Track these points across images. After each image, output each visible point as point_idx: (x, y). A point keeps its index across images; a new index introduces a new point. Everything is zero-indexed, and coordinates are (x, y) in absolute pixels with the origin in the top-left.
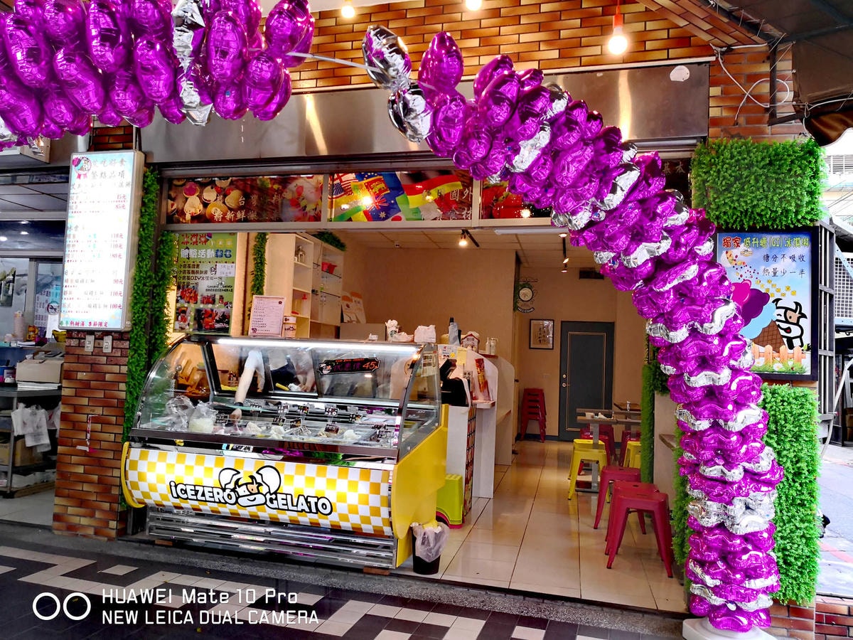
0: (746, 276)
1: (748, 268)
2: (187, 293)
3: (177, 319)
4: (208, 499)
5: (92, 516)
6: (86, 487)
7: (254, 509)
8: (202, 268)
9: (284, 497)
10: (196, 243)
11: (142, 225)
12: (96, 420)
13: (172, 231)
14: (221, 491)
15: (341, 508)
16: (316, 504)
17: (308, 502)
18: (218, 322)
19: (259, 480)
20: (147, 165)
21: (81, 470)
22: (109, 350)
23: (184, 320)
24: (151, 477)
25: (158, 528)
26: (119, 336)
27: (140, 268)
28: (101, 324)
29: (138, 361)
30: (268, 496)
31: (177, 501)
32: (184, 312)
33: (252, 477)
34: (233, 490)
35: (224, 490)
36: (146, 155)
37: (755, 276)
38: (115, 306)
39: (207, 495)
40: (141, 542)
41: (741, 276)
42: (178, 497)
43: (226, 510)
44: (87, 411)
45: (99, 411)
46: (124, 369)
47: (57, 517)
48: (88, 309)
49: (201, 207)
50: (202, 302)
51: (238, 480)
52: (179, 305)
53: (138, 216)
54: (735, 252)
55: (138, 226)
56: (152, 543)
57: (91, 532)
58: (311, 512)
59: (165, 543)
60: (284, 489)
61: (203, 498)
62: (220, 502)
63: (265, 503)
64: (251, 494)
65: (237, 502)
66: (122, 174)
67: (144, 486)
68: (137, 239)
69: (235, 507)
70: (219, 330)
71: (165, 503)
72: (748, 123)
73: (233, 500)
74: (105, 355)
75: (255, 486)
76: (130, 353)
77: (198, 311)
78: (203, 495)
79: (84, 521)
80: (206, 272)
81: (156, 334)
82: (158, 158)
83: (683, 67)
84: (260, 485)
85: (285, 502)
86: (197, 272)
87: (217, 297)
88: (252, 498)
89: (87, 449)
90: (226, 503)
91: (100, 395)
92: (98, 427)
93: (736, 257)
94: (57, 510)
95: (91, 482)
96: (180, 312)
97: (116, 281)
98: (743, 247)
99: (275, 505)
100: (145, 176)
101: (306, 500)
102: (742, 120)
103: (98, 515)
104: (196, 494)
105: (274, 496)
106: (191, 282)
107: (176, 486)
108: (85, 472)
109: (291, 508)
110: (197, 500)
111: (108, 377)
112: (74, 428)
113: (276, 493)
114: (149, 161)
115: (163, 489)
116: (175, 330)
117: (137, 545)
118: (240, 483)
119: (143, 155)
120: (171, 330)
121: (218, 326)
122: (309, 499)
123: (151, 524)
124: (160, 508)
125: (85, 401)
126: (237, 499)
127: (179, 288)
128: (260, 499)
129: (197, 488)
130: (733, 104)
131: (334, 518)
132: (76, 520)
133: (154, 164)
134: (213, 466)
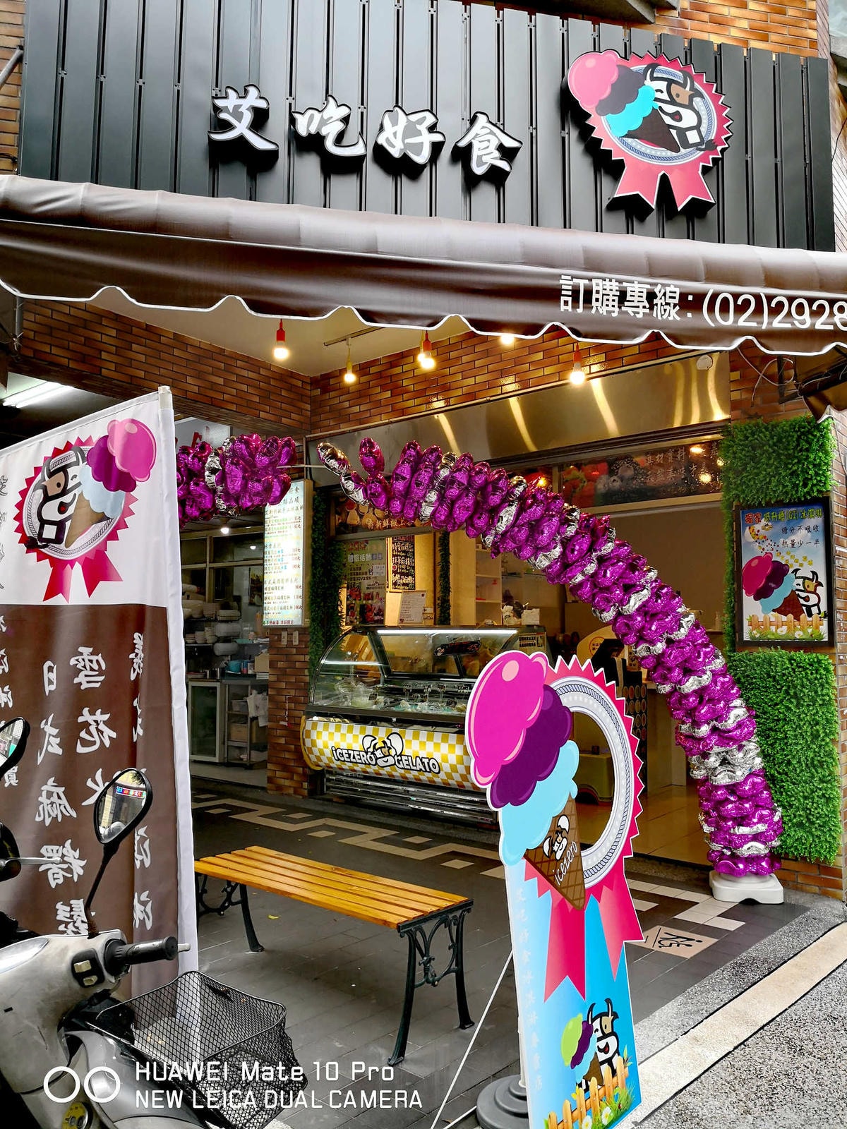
0: (768, 549)
1: (769, 541)
2: (354, 592)
3: (347, 614)
4: (358, 761)
5: (292, 779)
6: (287, 756)
7: (388, 769)
8: (364, 570)
9: (406, 758)
10: (358, 549)
11: (314, 540)
12: (291, 700)
13: (340, 541)
14: (364, 754)
15: (446, 767)
16: (428, 763)
17: (423, 763)
18: (375, 615)
19: (389, 745)
20: (315, 489)
21: (282, 741)
22: (297, 643)
23: (353, 615)
24: (320, 743)
25: (333, 787)
26: (302, 630)
27: (314, 575)
28: (289, 622)
29: (316, 650)
30: (396, 758)
31: (339, 763)
32: (352, 608)
33: (384, 742)
34: (373, 753)
35: (367, 753)
36: (314, 482)
37: (775, 548)
38: (297, 607)
39: (357, 757)
40: (324, 800)
41: (763, 549)
42: (339, 760)
43: (371, 770)
44: (285, 693)
45: (293, 693)
46: (308, 658)
47: (270, 780)
48: (280, 611)
49: (359, 519)
50: (364, 599)
51: (375, 744)
52: (349, 602)
53: (311, 532)
54: (758, 527)
55: (311, 540)
56: (330, 801)
57: (291, 791)
58: (426, 771)
59: (340, 801)
60: (406, 752)
61: (354, 760)
62: (366, 764)
63: (395, 764)
64: (385, 756)
65: (376, 764)
66: (297, 500)
67: (315, 751)
68: (311, 551)
69: (376, 768)
70: (377, 621)
71: (332, 765)
72: (764, 402)
73: (374, 762)
74: (295, 647)
75: (387, 749)
76: (310, 644)
77: (362, 607)
78: (354, 758)
79: (287, 783)
80: (366, 573)
81: (330, 628)
82: (322, 483)
83: (706, 356)
84: (390, 748)
85: (407, 762)
86: (360, 574)
87: (375, 594)
88: (385, 759)
89: (286, 724)
90: (370, 764)
91: (293, 680)
92: (293, 705)
93: (758, 531)
94: (269, 774)
95: (289, 751)
96: (349, 608)
97: (297, 587)
98: (763, 522)
99: (401, 766)
100: (314, 500)
101: (421, 760)
102: (759, 401)
103: (295, 777)
104: (349, 757)
105: (399, 758)
106: (356, 582)
107: (336, 750)
108: (286, 743)
109: (413, 768)
110: (351, 762)
111: (298, 665)
112: (277, 708)
113: (400, 755)
114: (317, 486)
115: (328, 752)
116: (347, 624)
117: (321, 802)
118: (377, 747)
119: (312, 483)
120: (344, 624)
121: (376, 618)
122: (424, 760)
123: (329, 784)
124: (329, 770)
125: (283, 686)
126: (376, 760)
127: (348, 588)
128: (391, 761)
129: (350, 752)
130: (749, 386)
131: (442, 776)
132: (282, 782)
133: (320, 488)
134: (358, 733)
